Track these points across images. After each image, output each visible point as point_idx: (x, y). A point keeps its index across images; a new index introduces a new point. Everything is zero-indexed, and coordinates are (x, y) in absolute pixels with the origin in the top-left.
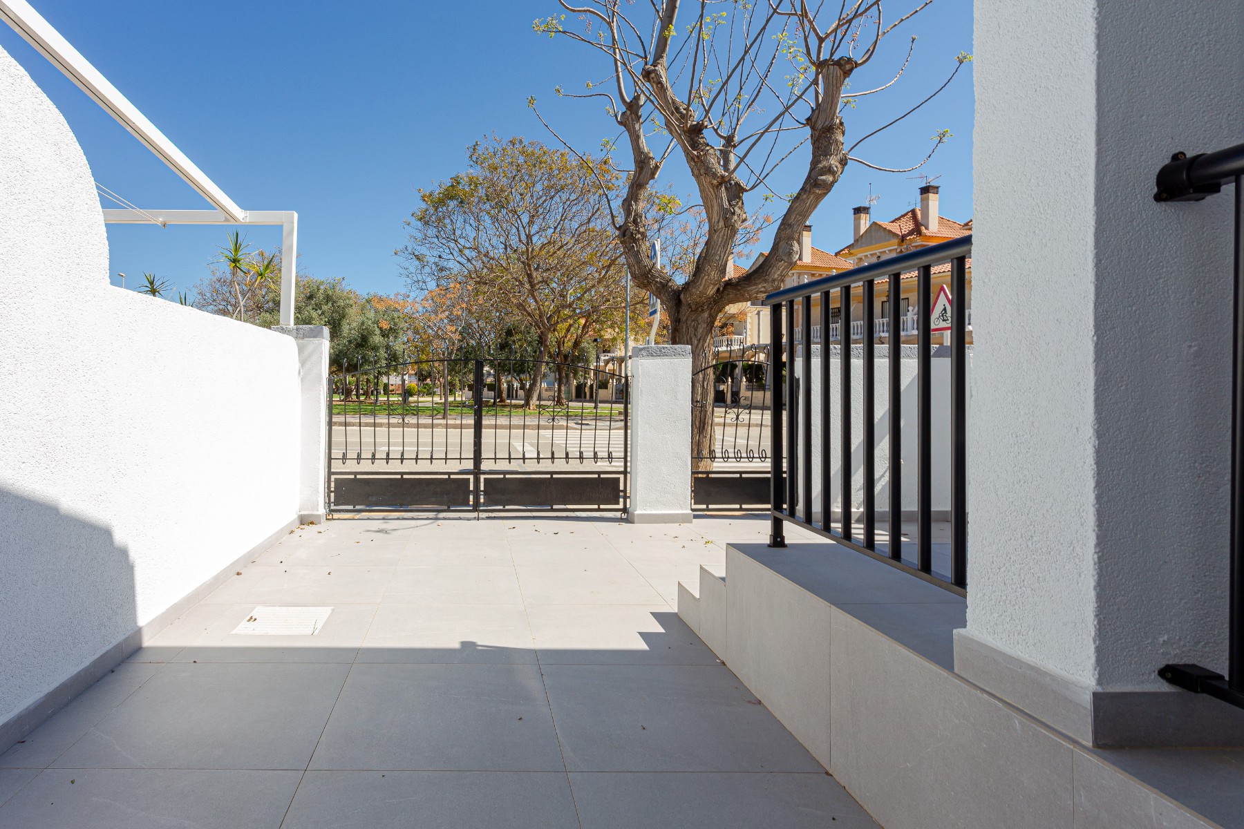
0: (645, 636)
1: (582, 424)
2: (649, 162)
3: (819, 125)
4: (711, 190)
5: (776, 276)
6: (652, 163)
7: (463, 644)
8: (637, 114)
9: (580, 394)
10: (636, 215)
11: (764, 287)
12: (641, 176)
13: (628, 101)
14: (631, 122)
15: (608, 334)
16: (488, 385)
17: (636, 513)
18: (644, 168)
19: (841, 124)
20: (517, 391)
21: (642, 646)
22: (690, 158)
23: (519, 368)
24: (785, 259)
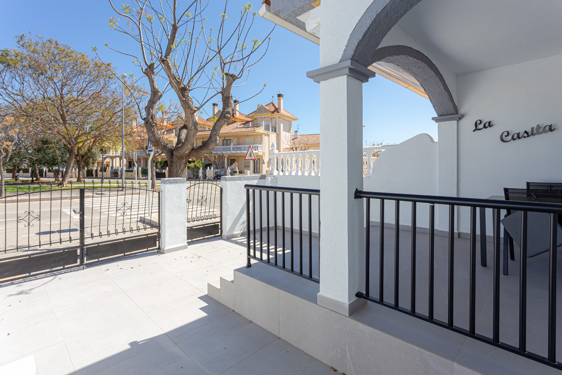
0: (202, 309)
1: (102, 194)
2: (158, 93)
3: (225, 95)
4: (190, 115)
5: (211, 148)
6: (159, 94)
7: (131, 344)
8: (153, 72)
9: (90, 174)
10: (152, 115)
11: (207, 152)
12: (154, 98)
13: (149, 65)
14: (150, 74)
15: (106, 144)
16: (23, 169)
17: (165, 249)
18: (155, 95)
19: (232, 96)
20: (46, 173)
21: (204, 314)
22: (182, 101)
23: (52, 162)
24: (215, 142)
